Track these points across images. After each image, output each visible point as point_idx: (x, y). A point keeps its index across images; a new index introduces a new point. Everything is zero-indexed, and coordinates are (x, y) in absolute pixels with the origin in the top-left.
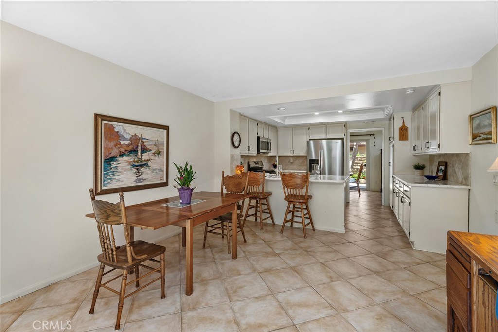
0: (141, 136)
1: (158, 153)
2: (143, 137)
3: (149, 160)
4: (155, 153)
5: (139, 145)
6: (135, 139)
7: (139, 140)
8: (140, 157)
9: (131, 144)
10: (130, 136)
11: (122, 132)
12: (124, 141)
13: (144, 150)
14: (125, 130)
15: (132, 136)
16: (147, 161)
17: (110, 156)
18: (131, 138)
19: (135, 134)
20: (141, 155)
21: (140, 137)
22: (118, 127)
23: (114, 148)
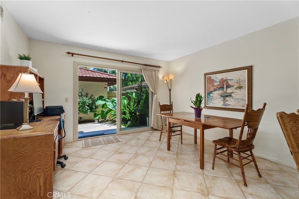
0: (226, 78)
1: (240, 88)
2: (228, 79)
3: (232, 93)
4: (237, 88)
5: (225, 84)
6: (223, 81)
7: (225, 81)
8: (226, 91)
9: (220, 84)
10: (220, 80)
11: (215, 79)
12: (216, 83)
13: (228, 86)
14: (216, 77)
15: (221, 79)
16: (231, 93)
17: (210, 91)
18: (220, 81)
19: (222, 78)
20: (226, 90)
21: (225, 79)
22: (213, 77)
23: (211, 87)
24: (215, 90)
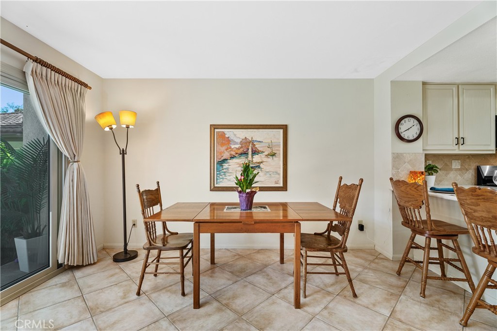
0: (252, 139)
1: (273, 155)
2: (254, 139)
3: (262, 162)
4: (268, 155)
5: (250, 148)
6: (246, 142)
7: (250, 143)
8: (251, 160)
9: (242, 147)
10: (241, 140)
11: (232, 137)
12: (234, 144)
13: (255, 152)
14: (235, 135)
15: (243, 139)
16: (259, 163)
17: (222, 159)
18: (241, 142)
19: (246, 138)
20: (252, 158)
21: (250, 140)
22: (228, 133)
23: (225, 151)
24: (232, 157)
